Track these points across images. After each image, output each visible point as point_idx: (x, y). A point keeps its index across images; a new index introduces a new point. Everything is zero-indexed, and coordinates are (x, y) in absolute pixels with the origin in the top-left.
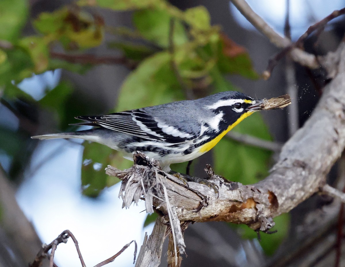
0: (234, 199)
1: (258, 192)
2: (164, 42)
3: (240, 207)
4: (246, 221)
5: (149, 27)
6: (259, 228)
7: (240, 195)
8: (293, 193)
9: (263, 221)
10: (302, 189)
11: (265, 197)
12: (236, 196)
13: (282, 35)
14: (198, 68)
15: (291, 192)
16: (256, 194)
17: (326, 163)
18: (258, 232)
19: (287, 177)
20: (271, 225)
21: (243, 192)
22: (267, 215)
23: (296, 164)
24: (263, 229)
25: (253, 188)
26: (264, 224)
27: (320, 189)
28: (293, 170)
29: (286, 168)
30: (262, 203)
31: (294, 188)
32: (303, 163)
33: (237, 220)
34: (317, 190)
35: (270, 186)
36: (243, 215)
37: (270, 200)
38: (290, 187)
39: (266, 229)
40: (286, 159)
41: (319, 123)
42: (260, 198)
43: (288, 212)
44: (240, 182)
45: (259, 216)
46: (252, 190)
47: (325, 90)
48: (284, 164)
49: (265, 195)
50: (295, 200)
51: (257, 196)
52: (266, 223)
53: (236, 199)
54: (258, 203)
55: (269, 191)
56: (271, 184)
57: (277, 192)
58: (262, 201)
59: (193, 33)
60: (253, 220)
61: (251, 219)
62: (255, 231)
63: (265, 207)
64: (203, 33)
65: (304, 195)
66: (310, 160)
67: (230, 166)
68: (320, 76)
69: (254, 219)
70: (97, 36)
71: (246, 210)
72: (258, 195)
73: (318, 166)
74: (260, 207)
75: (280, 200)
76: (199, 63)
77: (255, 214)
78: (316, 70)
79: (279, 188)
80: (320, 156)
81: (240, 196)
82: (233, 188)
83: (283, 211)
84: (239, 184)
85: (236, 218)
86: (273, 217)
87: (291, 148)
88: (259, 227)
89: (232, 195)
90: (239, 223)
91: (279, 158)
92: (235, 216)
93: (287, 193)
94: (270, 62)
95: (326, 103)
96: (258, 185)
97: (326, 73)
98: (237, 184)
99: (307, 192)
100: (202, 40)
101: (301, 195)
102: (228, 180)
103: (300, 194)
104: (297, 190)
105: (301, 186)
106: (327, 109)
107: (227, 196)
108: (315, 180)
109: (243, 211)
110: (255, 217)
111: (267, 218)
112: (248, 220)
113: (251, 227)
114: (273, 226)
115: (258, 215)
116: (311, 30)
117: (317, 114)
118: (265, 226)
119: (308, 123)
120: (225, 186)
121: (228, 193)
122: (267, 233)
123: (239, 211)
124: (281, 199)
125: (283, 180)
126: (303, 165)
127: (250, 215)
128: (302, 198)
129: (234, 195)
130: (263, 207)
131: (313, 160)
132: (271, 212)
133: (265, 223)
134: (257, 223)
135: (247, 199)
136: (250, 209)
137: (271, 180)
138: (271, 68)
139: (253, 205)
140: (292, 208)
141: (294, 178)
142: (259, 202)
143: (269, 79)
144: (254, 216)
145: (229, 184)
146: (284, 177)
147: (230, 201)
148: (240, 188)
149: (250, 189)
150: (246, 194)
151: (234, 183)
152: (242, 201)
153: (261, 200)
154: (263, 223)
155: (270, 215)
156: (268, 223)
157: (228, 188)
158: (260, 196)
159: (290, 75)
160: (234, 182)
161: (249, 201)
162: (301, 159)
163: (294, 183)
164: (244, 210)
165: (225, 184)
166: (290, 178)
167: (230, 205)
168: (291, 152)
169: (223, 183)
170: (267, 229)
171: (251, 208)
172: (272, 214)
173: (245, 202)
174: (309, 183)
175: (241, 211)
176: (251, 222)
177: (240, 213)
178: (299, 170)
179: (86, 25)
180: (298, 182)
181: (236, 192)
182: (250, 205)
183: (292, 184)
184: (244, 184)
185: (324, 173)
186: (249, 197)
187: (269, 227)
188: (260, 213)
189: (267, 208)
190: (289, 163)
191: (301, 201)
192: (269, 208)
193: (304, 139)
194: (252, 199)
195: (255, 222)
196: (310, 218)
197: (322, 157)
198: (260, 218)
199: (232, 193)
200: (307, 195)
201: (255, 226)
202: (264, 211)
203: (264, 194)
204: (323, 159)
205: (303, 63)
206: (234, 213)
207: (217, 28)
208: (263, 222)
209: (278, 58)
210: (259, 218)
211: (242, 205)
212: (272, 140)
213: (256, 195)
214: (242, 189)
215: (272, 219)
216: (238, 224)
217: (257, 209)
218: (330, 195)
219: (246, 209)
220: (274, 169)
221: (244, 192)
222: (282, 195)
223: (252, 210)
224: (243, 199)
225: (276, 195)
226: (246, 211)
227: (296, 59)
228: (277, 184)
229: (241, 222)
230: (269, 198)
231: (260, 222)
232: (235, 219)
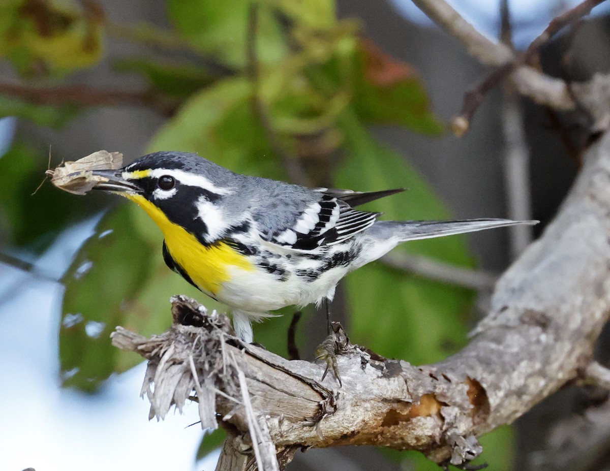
0: (392, 396)
1: (446, 381)
2: (236, 57)
3: (407, 415)
4: (420, 444)
5: (203, 23)
6: (450, 459)
7: (405, 387)
8: (522, 382)
9: (457, 443)
10: (542, 373)
11: (461, 392)
12: (397, 390)
13: (492, 39)
14: (310, 113)
15: (516, 379)
16: (440, 384)
17: (592, 315)
18: (445, 468)
19: (508, 346)
20: (474, 452)
21: (412, 381)
22: (465, 431)
23: (527, 319)
24: (456, 461)
25: (433, 373)
26: (460, 449)
27: (580, 373)
28: (520, 333)
29: (506, 327)
30: (455, 404)
31: (523, 371)
32: (543, 315)
33: (400, 441)
34: (574, 374)
35: (472, 368)
36: (412, 431)
37: (472, 396)
38: (514, 370)
39: (463, 462)
40: (504, 308)
41: (574, 230)
42: (449, 394)
43: (510, 422)
44: (406, 360)
45: (449, 433)
46: (431, 375)
47: (588, 156)
48: (502, 319)
49: (460, 387)
50: (526, 398)
51: (443, 389)
52: (464, 448)
53: (398, 395)
54: (445, 405)
55: (468, 378)
56: (473, 362)
57: (486, 379)
58: (453, 401)
59: (299, 35)
60: (434, 442)
61: (429, 439)
62: (440, 465)
63: (460, 413)
64: (320, 35)
65: (546, 385)
66: (558, 310)
67: (384, 326)
68: (576, 127)
69: (437, 439)
70: (89, 45)
71: (419, 420)
72: (445, 386)
73: (575, 322)
74: (450, 413)
75: (494, 397)
76: (315, 101)
77: (439, 429)
78: (569, 113)
79: (491, 372)
80: (578, 300)
81: (405, 391)
82: (391, 372)
83: (499, 422)
84: (404, 364)
85: (398, 437)
86: (479, 434)
87: (515, 284)
88: (448, 457)
89: (389, 387)
90: (404, 448)
91: (490, 306)
92: (394, 433)
93: (509, 383)
94: (469, 97)
95: (591, 184)
96: (444, 365)
97: (591, 120)
98: (399, 363)
99: (551, 380)
100: (318, 51)
101: (539, 387)
102: (380, 356)
103: (537, 384)
104: (530, 376)
105: (538, 366)
106: (593, 197)
107: (378, 389)
108: (570, 354)
109: (412, 423)
110: (440, 434)
111: (465, 437)
112: (424, 441)
113: (431, 458)
114: (479, 455)
115: (446, 431)
116: (556, 26)
117: (570, 208)
118: (460, 455)
119: (551, 229)
120: (373, 369)
121: (380, 383)
122: (465, 468)
123: (404, 423)
124: (496, 395)
125: (500, 355)
126: (543, 321)
127: (428, 432)
128: (541, 392)
129: (393, 387)
130: (456, 414)
131: (565, 308)
132: (474, 424)
133: (462, 448)
134: (443, 448)
135: (420, 395)
136: (429, 418)
137: (473, 354)
138: (469, 111)
139: (434, 409)
140: (519, 415)
141: (522, 349)
142: (447, 401)
143: (466, 134)
144: (437, 432)
145: (383, 364)
146: (501, 348)
147: (385, 400)
148: (406, 372)
149: (428, 375)
150: (419, 385)
151: (393, 361)
152: (411, 401)
153: (452, 398)
154: (456, 447)
155: (471, 430)
156: (468, 447)
157: (380, 374)
158: (448, 389)
159: (513, 125)
160: (393, 359)
161: (425, 400)
162: (538, 308)
163: (522, 360)
164: (414, 420)
165: (371, 365)
166: (515, 349)
167: (385, 410)
168: (517, 292)
169: (368, 362)
170: (465, 461)
171: (430, 415)
172: (475, 428)
173: (416, 404)
174: (557, 359)
175: (408, 423)
176: (431, 446)
177: (406, 427)
178: (535, 331)
179: (65, 22)
180: (531, 357)
181: (396, 382)
182: (429, 408)
183: (518, 363)
184: (414, 363)
185: (588, 336)
186: (426, 393)
187: (470, 456)
188: (451, 425)
189: (464, 414)
190: (511, 316)
191: (538, 400)
192: (469, 415)
193: (543, 265)
194: (432, 396)
195: (440, 447)
196: (559, 434)
197: (584, 302)
198: (450, 438)
199: (389, 384)
200: (552, 386)
201: (440, 455)
202: (460, 421)
203: (457, 384)
204: (585, 307)
205: (540, 99)
206: (392, 427)
207: (352, 24)
208: (456, 445)
209: (486, 88)
210: (447, 438)
211: (410, 408)
212: (475, 267)
213: (441, 387)
214: (410, 374)
215: (477, 438)
216: (401, 450)
217: (443, 419)
218: (601, 384)
219: (419, 417)
220: (479, 329)
221: (414, 380)
222: (497, 387)
223: (432, 419)
224: (413, 397)
225: (484, 386)
226: (419, 423)
227: (524, 90)
228: (486, 363)
229: (408, 445)
230: (469, 393)
231: (451, 446)
232: (396, 440)
